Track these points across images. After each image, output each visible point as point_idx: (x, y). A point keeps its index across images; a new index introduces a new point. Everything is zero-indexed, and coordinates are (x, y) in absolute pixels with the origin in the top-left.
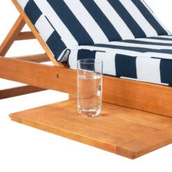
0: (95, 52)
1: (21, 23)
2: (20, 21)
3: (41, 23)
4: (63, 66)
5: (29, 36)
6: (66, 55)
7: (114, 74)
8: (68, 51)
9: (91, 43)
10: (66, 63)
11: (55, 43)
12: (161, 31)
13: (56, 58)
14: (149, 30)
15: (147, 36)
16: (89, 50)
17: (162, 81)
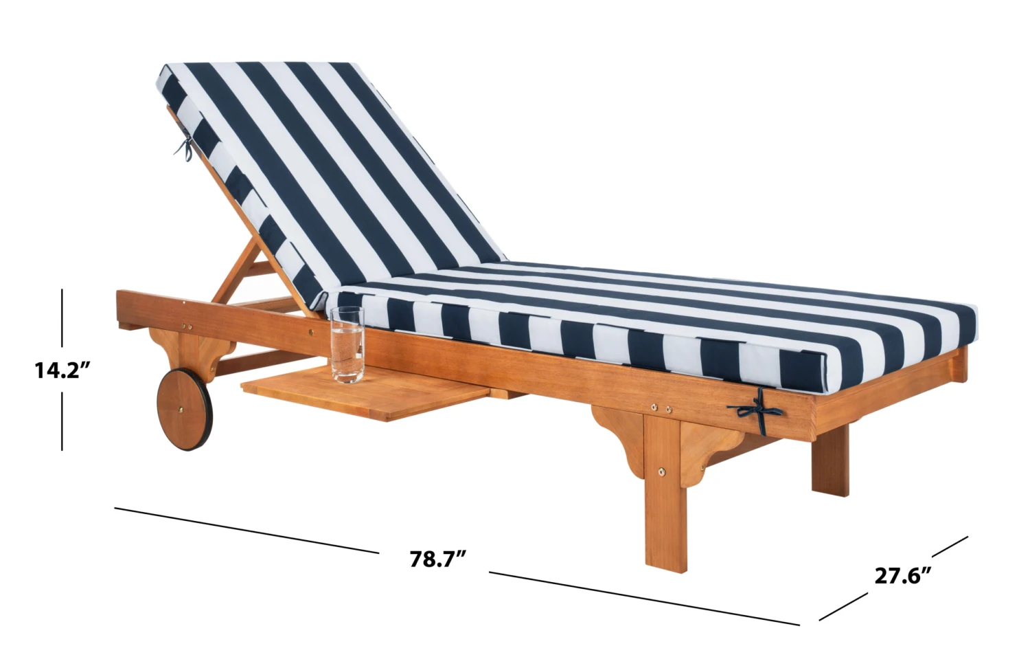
0: (361, 296)
1: (253, 251)
2: (253, 245)
3: (284, 253)
4: (318, 317)
5: (266, 268)
6: (323, 300)
7: (387, 325)
8: (325, 295)
9: (361, 281)
10: (321, 313)
11: (306, 282)
12: (486, 253)
13: (308, 305)
14: (464, 253)
15: (461, 265)
16: (353, 294)
17: (445, 334)
